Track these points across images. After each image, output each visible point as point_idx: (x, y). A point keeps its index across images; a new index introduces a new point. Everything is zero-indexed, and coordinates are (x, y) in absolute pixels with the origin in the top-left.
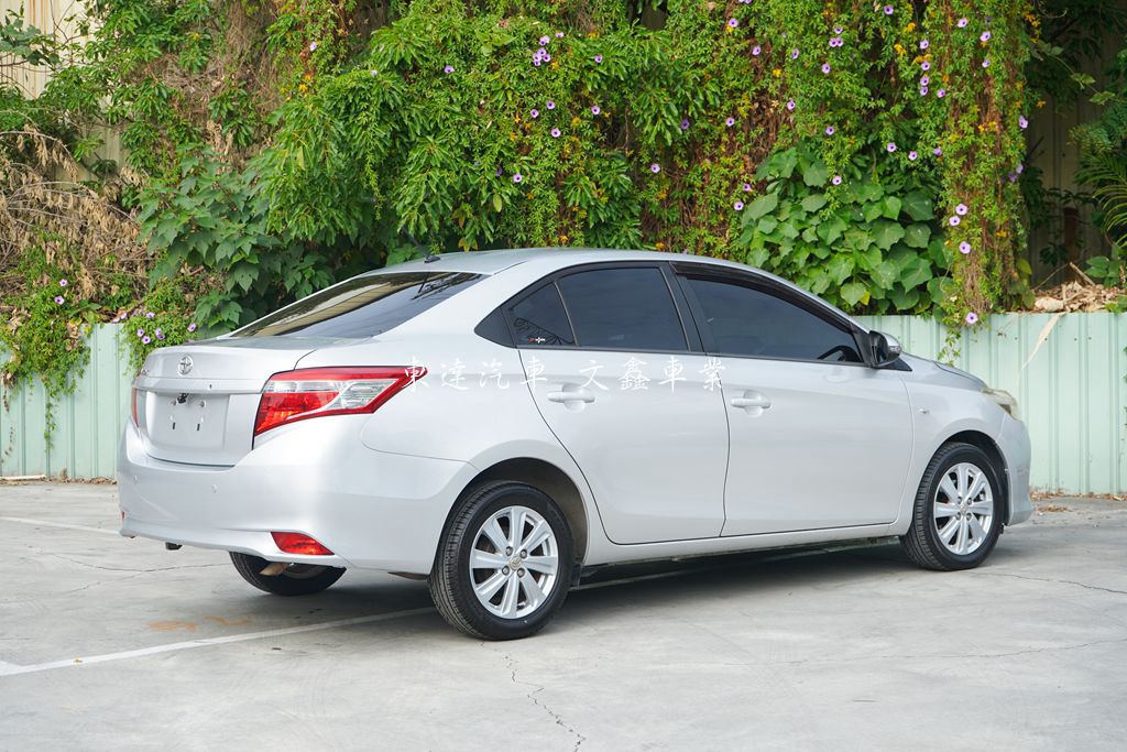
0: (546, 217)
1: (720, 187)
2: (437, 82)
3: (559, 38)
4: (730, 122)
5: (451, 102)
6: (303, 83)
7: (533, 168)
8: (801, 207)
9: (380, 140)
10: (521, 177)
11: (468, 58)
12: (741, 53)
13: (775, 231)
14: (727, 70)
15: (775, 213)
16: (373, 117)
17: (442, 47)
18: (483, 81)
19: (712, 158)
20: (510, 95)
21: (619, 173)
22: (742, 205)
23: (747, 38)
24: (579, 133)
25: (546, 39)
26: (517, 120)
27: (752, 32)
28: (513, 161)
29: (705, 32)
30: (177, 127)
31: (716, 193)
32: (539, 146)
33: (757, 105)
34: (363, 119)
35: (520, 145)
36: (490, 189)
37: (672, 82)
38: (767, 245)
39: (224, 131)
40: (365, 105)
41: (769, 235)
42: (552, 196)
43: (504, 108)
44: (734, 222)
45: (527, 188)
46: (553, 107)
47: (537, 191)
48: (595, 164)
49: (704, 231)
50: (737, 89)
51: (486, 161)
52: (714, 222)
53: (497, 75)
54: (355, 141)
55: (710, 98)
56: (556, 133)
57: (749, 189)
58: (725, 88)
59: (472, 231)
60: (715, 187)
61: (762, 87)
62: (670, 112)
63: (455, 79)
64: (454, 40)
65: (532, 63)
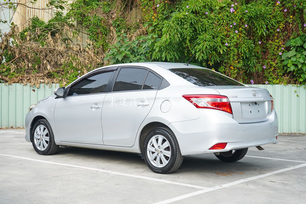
0: (234, 55)
1: (274, 48)
2: (204, 16)
3: (236, 5)
4: (278, 30)
5: (208, 22)
6: (153, 16)
7: (231, 41)
8: (303, 54)
9: (190, 33)
10: (227, 44)
11: (211, 10)
12: (281, 11)
13: (296, 61)
14: (277, 16)
15: (295, 55)
16: (188, 26)
17: (204, 7)
18: (216, 16)
19: (272, 40)
20: (224, 21)
21: (251, 44)
22: (281, 54)
23: (282, 6)
24: (241, 32)
25: (233, 5)
26: (226, 28)
27: (283, 5)
28: (225, 39)
29: (270, 5)
30: (103, 28)
31: (274, 50)
32: (232, 36)
33: (284, 26)
34: (185, 26)
35: (226, 35)
36: (220, 47)
37: (264, 18)
38: (294, 65)
39: (117, 30)
40: (186, 22)
41: (294, 62)
42: (236, 50)
43: (222, 24)
44: (278, 58)
45: (229, 47)
46: (235, 24)
47: (232, 48)
48: (245, 41)
49: (270, 61)
50: (280, 21)
51: (219, 39)
52: (272, 58)
53: (221, 15)
54: (183, 33)
55: (273, 23)
56: (237, 32)
57: (283, 49)
58: (277, 21)
59: (213, 59)
60: (273, 48)
61: (286, 21)
62: (264, 27)
63: (209, 16)
64: (208, 5)
65: (230, 12)
